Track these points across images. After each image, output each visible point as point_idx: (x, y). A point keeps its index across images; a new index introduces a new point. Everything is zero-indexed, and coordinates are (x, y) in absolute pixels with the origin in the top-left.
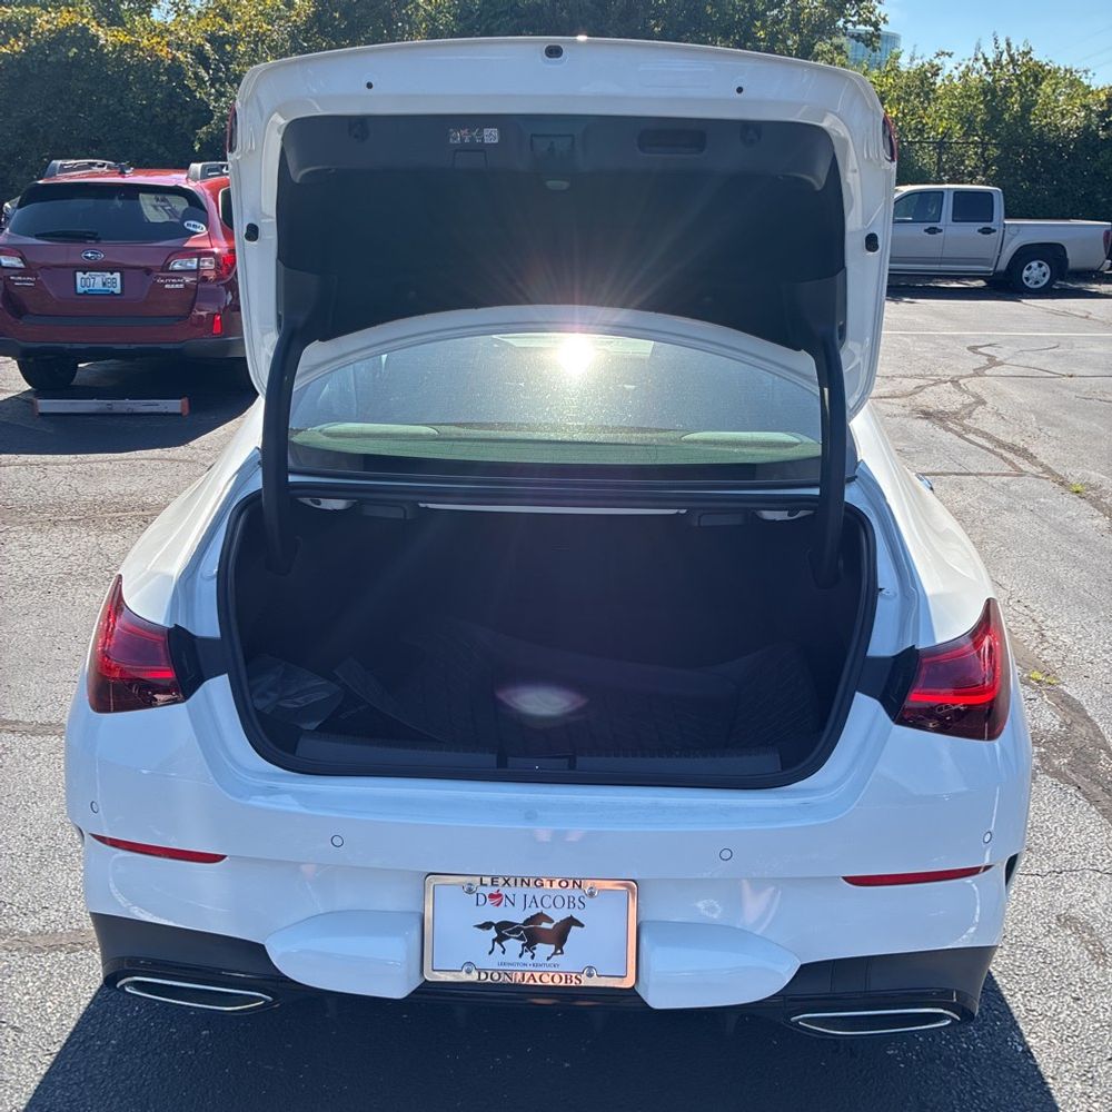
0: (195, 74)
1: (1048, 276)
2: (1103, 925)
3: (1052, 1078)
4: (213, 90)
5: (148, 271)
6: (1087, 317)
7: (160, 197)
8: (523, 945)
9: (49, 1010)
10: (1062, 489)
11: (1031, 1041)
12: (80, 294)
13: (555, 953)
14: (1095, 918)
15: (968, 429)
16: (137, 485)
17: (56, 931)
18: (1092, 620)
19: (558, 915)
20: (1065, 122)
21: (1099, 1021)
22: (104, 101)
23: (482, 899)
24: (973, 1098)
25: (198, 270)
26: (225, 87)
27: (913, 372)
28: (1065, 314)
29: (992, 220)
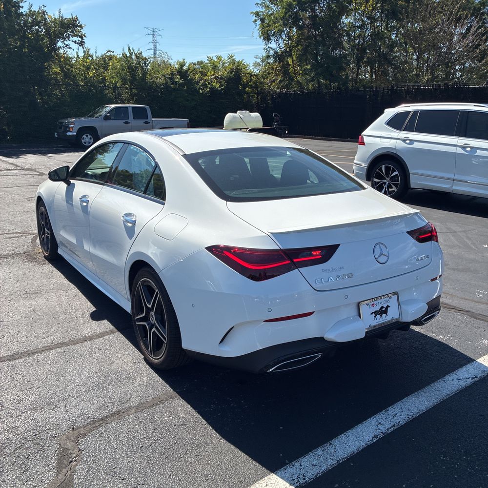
8: (380, 316)
13: (386, 316)
23: (370, 306)
29: (148, 119)
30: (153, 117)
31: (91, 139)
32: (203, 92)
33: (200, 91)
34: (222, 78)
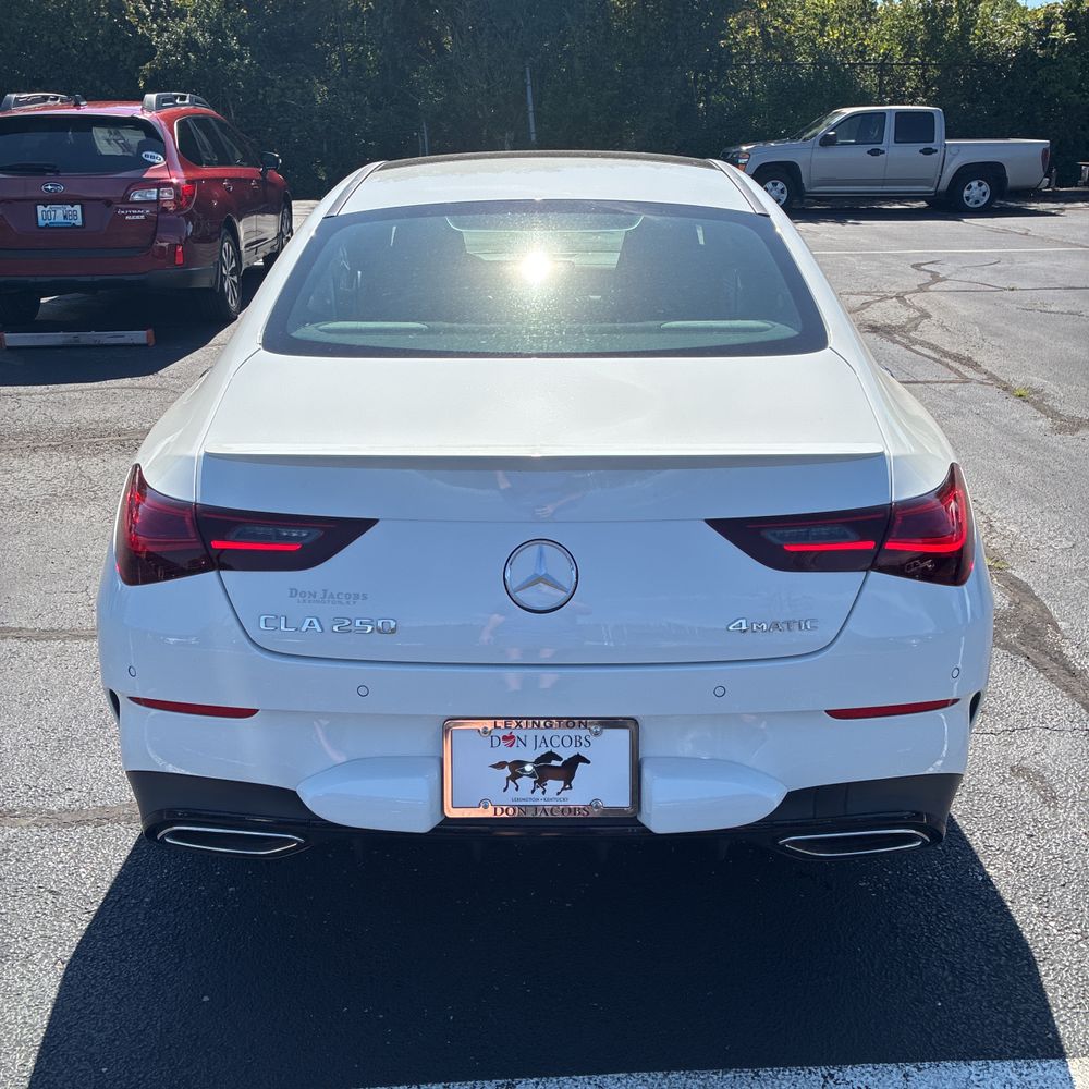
0: (136, 8)
1: (987, 196)
2: (1053, 773)
3: (1011, 902)
4: (155, 26)
5: (108, 203)
6: (1026, 234)
7: (113, 131)
8: (535, 782)
9: (83, 876)
10: (1006, 394)
11: (990, 871)
12: (42, 227)
13: (564, 788)
14: (1045, 768)
15: (914, 341)
16: (112, 412)
17: (81, 809)
18: (1037, 510)
19: (566, 754)
20: (1003, 41)
21: (1052, 854)
22: (46, 38)
23: (496, 741)
24: (939, 920)
25: (158, 201)
26: (167, 22)
27: (859, 289)
28: (1005, 231)
29: (933, 141)
31: (782, 191)
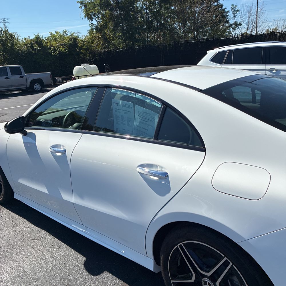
1: (40, 87)
29: (22, 74)
30: (26, 73)
32: (54, 54)
33: (52, 54)
34: (65, 45)
